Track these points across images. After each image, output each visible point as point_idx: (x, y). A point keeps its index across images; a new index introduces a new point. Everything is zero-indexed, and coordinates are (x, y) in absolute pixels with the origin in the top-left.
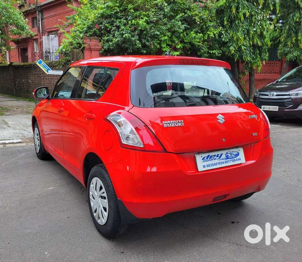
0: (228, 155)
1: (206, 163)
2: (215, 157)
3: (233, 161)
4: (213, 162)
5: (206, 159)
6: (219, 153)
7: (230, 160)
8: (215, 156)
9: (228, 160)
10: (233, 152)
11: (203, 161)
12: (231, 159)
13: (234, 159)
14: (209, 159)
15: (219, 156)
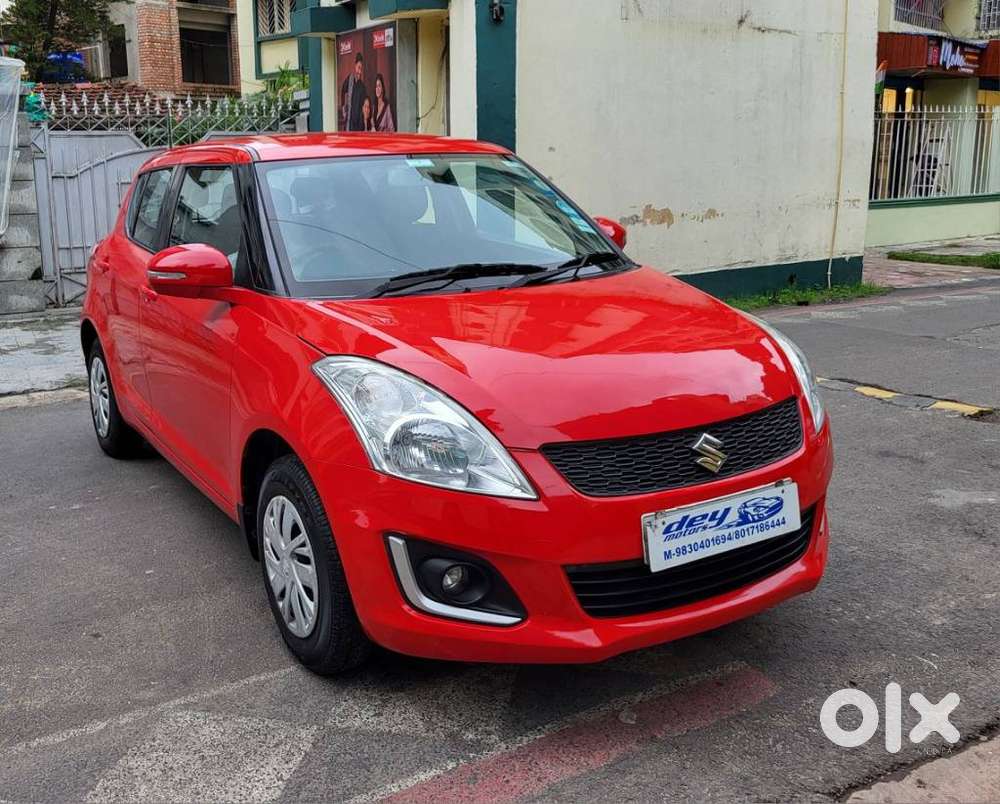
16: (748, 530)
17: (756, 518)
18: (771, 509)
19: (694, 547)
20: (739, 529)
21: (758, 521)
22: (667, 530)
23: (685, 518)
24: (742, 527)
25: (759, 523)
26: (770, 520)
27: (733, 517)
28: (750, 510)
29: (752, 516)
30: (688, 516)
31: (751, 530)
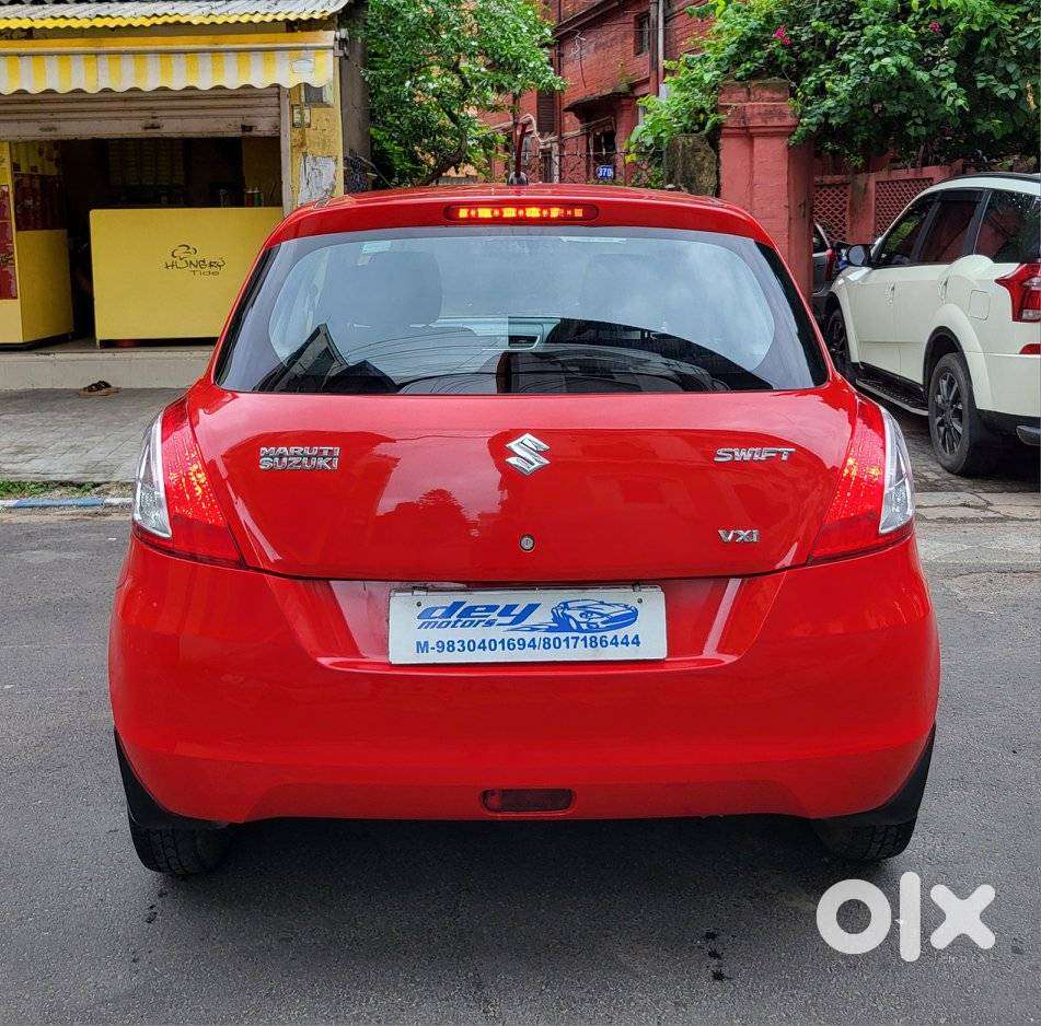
0: (566, 612)
1: (433, 635)
2: (493, 616)
3: (594, 644)
4: (478, 633)
5: (442, 616)
6: (521, 599)
7: (577, 638)
8: (492, 608)
9: (563, 636)
10: (602, 603)
11: (421, 621)
12: (582, 636)
13: (598, 635)
14: (454, 618)
15: (517, 611)
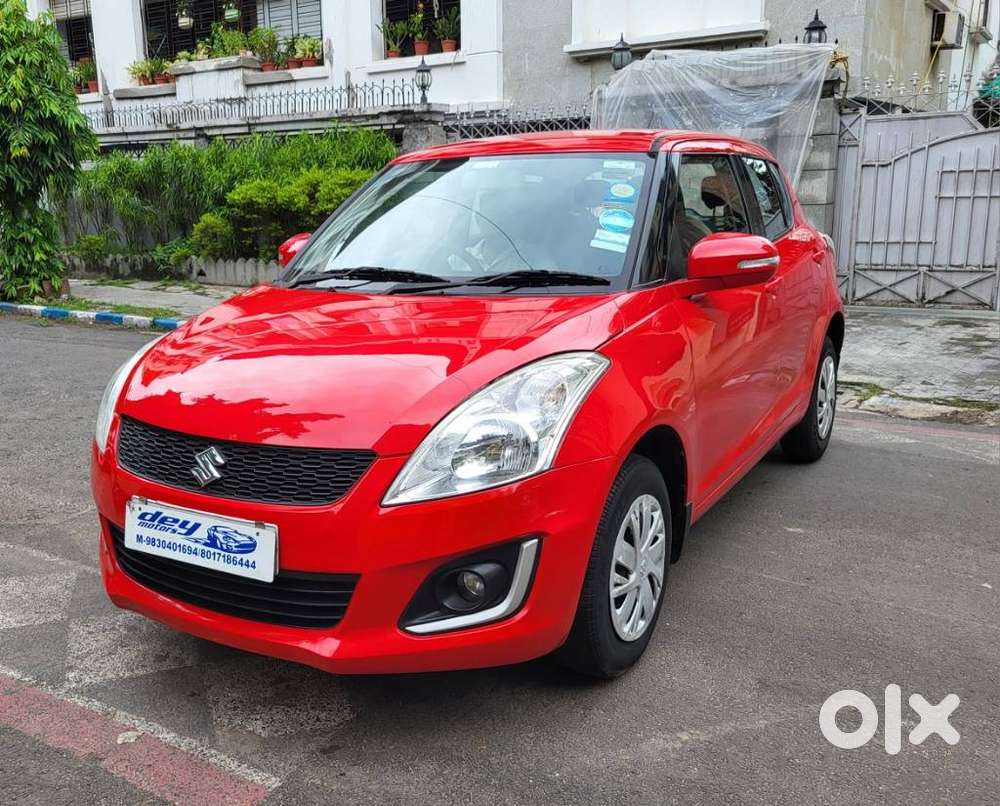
16: (214, 554)
17: (225, 547)
18: (241, 546)
19: (163, 544)
20: (207, 549)
21: (225, 551)
22: (142, 517)
23: (158, 514)
24: (210, 549)
25: (227, 554)
26: (239, 557)
27: (201, 534)
28: (220, 536)
29: (221, 544)
30: (161, 513)
31: (217, 556)
